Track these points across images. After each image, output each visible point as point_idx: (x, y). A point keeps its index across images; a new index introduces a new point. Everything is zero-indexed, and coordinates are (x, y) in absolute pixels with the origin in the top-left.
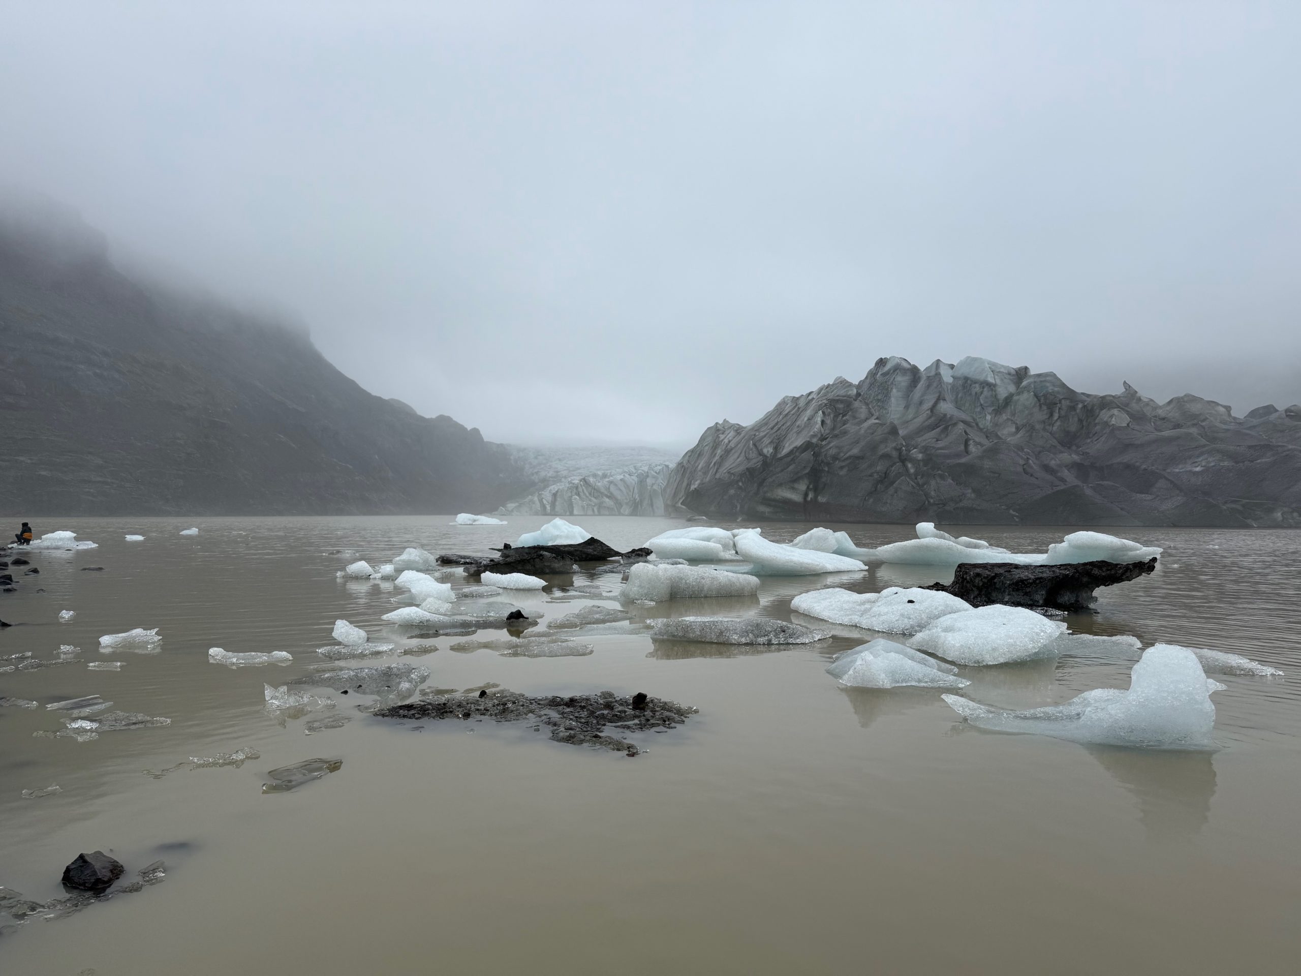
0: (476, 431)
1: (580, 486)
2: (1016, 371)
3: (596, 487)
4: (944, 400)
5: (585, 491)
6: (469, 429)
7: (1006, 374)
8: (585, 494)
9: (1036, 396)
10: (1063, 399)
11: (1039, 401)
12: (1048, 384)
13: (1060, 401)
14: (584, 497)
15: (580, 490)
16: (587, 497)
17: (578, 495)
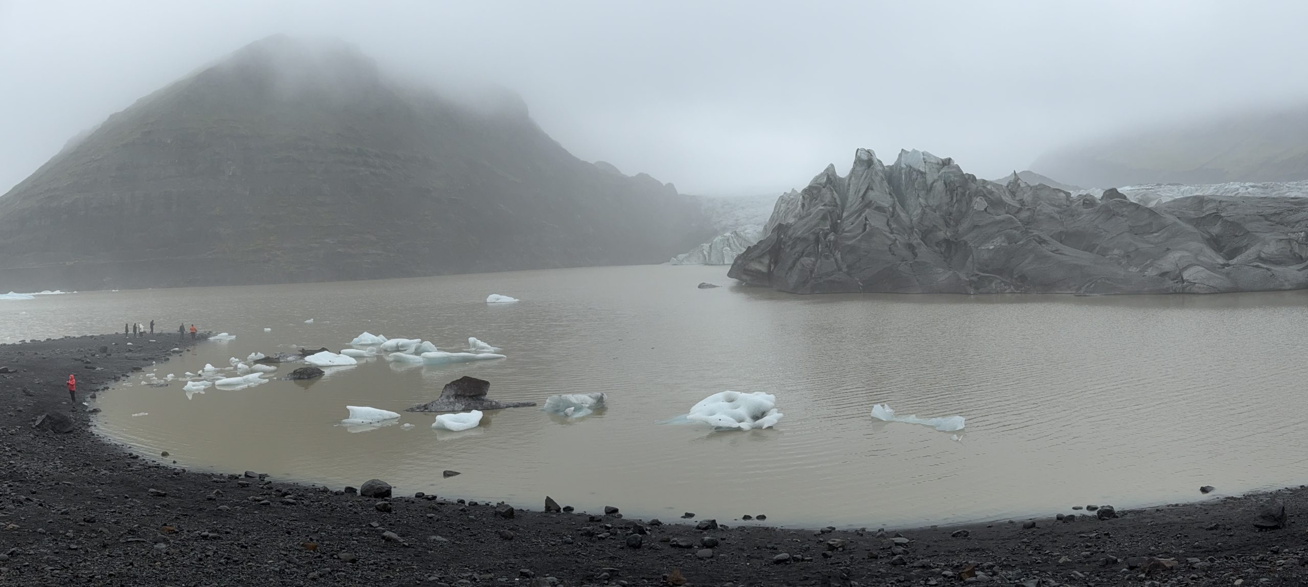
0: (670, 185)
1: (730, 237)
2: (942, 161)
3: (746, 238)
4: (872, 189)
5: (736, 242)
6: (664, 185)
7: (935, 164)
8: (735, 245)
9: (945, 183)
10: (959, 186)
11: (946, 187)
12: (951, 175)
13: (957, 188)
14: (735, 248)
15: (731, 241)
16: (738, 247)
17: (730, 246)
